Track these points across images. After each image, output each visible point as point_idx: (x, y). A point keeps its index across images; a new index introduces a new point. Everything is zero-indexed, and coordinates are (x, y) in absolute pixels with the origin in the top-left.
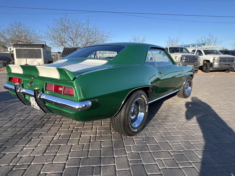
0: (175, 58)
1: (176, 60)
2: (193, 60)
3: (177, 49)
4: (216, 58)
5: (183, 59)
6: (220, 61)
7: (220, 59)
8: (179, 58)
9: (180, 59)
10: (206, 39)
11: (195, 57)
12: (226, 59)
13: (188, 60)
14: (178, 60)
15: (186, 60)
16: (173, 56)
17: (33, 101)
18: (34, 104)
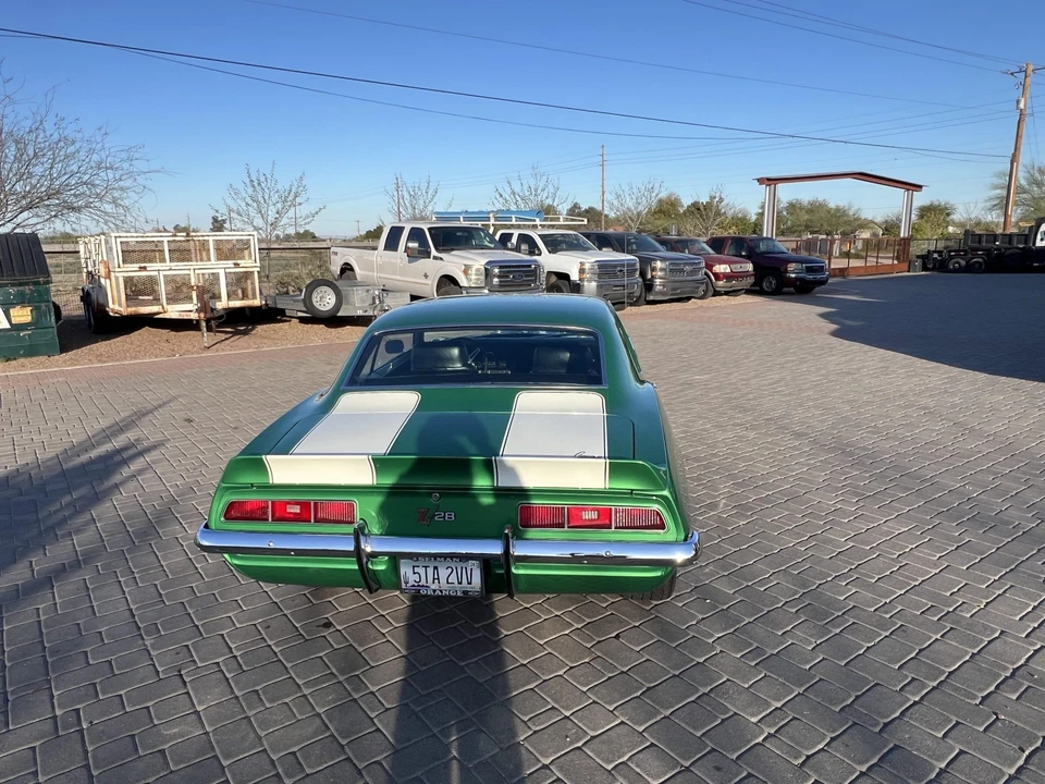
0: (466, 272)
1: (469, 280)
2: (526, 276)
3: (458, 234)
4: (587, 266)
5: (495, 276)
6: (600, 276)
7: (600, 267)
8: (478, 270)
9: (483, 277)
10: (526, 187)
11: (530, 266)
12: (615, 266)
13: (508, 277)
14: (477, 279)
15: (503, 277)
16: (455, 263)
17: (421, 571)
18: (423, 582)
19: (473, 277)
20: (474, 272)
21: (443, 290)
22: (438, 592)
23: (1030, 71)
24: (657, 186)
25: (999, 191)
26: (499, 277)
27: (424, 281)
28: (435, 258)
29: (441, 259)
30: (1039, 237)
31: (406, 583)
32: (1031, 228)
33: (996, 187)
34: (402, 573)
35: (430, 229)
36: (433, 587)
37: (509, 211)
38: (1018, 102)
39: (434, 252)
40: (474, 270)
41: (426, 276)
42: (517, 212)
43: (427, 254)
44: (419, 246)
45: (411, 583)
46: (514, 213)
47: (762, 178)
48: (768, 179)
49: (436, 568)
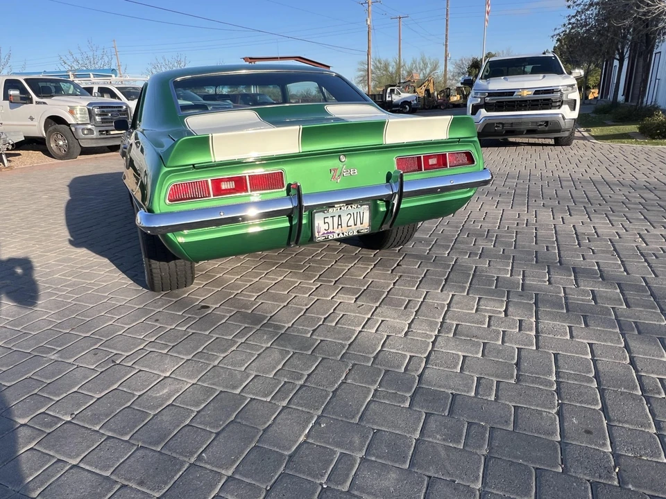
0: (71, 112)
1: (76, 119)
5: (96, 115)
8: (82, 110)
9: (87, 116)
11: (121, 107)
13: (106, 115)
14: (83, 117)
15: (103, 115)
16: (57, 106)
17: (329, 220)
18: (331, 230)
19: (78, 116)
20: (78, 112)
21: (51, 129)
22: (341, 236)
23: (370, 4)
24: (183, 59)
25: (361, 73)
26: (100, 115)
27: (30, 123)
28: (38, 103)
29: (44, 103)
30: (387, 96)
31: (319, 232)
32: (383, 91)
33: (360, 70)
34: (316, 225)
35: (26, 80)
36: (337, 232)
37: (88, 70)
38: (367, 20)
39: (35, 98)
40: (78, 109)
41: (32, 119)
42: (95, 70)
43: (31, 101)
44: (21, 93)
45: (322, 231)
46: (91, 71)
47: (246, 58)
48: (250, 58)
49: (340, 216)
